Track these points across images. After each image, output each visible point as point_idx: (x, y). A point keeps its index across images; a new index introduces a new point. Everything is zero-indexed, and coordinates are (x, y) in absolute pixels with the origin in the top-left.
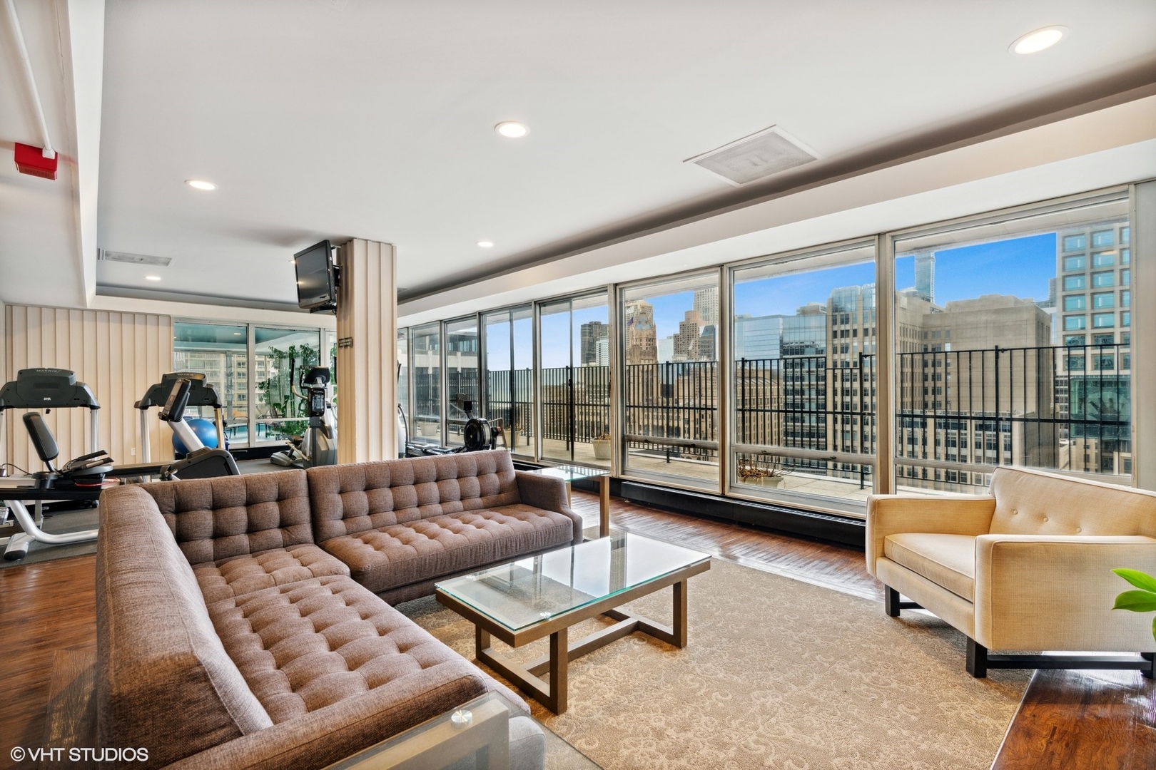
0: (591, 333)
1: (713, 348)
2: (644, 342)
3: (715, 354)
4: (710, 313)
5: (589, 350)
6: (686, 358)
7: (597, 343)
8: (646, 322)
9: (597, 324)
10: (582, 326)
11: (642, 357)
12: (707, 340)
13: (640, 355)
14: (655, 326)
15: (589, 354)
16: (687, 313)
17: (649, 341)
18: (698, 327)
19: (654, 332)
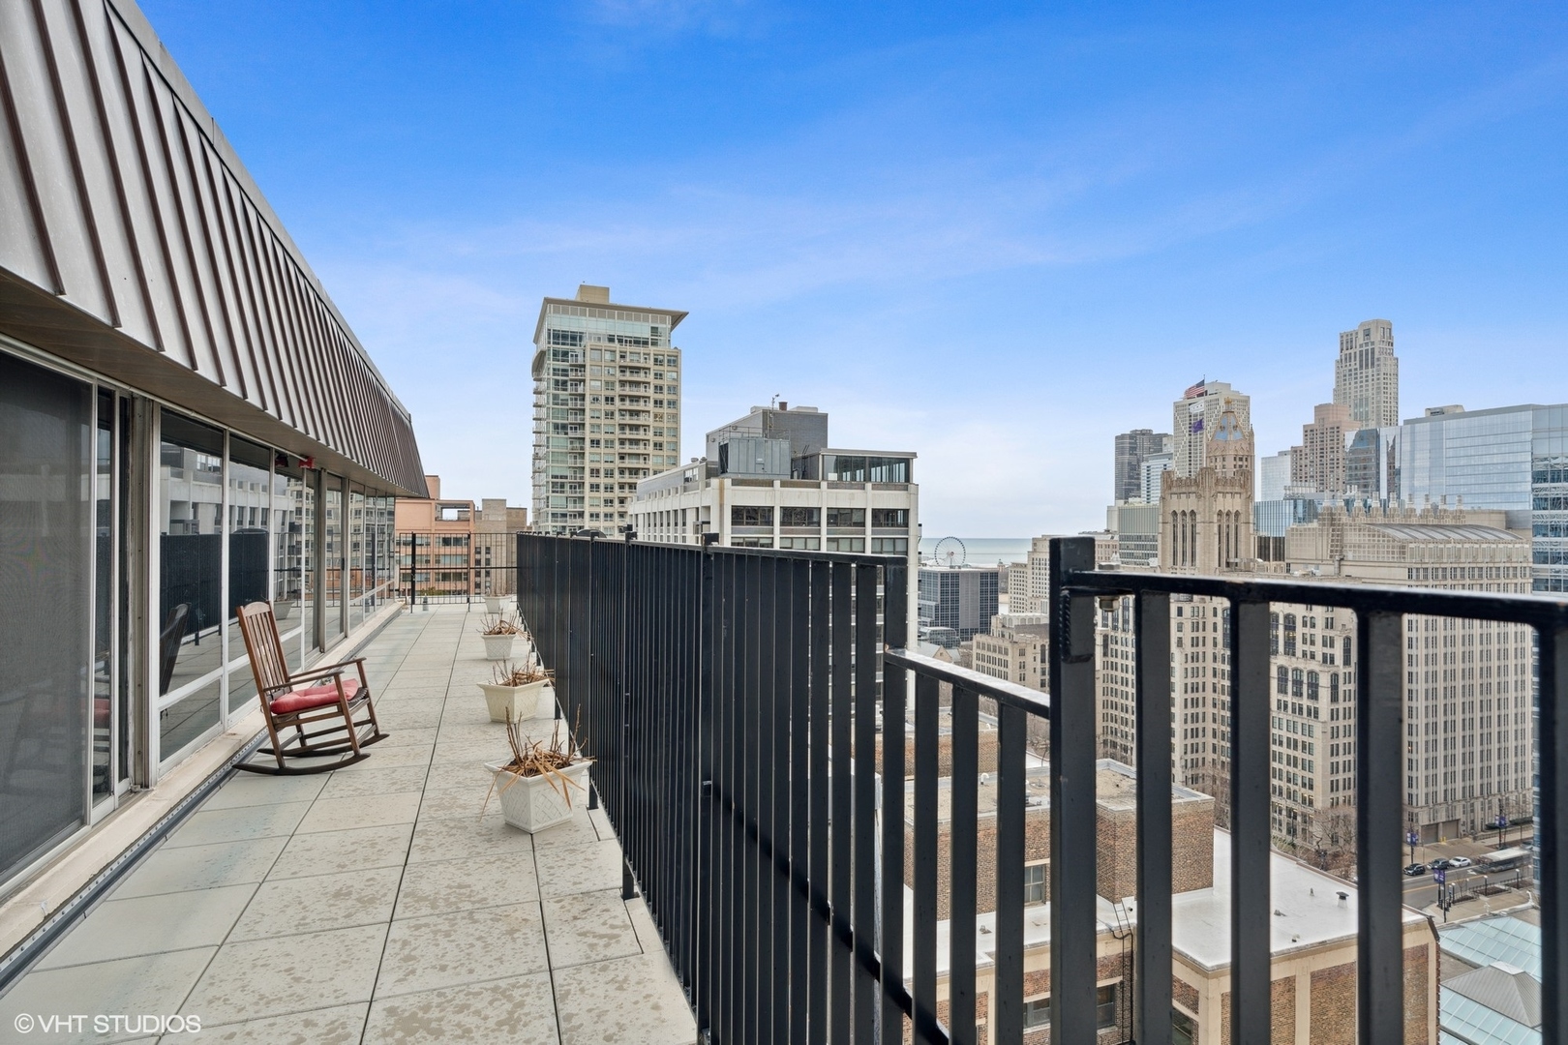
0: (1133, 449)
1: (1374, 471)
2: (1230, 463)
3: (1378, 481)
4: (1370, 409)
5: (1130, 477)
6: (1313, 490)
7: (1144, 465)
8: (1235, 427)
9: (1145, 433)
10: (1117, 438)
11: (1220, 489)
12: (1362, 456)
13: (1216, 484)
14: (1252, 434)
15: (1130, 484)
16: (1319, 409)
17: (1241, 459)
18: (1342, 432)
19: (1251, 445)
